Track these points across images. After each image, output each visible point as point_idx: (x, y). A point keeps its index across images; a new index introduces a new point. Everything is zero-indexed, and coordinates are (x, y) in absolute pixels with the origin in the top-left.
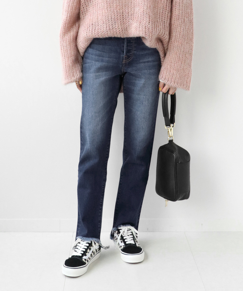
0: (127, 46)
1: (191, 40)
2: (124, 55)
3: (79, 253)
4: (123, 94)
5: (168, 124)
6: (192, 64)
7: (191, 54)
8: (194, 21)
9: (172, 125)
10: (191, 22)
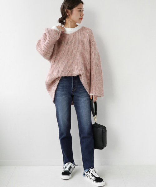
0: (74, 84)
1: (101, 74)
2: (72, 88)
3: (67, 169)
4: (73, 105)
5: (94, 116)
6: (103, 85)
7: (102, 80)
8: (102, 66)
9: (96, 116)
10: (100, 66)
